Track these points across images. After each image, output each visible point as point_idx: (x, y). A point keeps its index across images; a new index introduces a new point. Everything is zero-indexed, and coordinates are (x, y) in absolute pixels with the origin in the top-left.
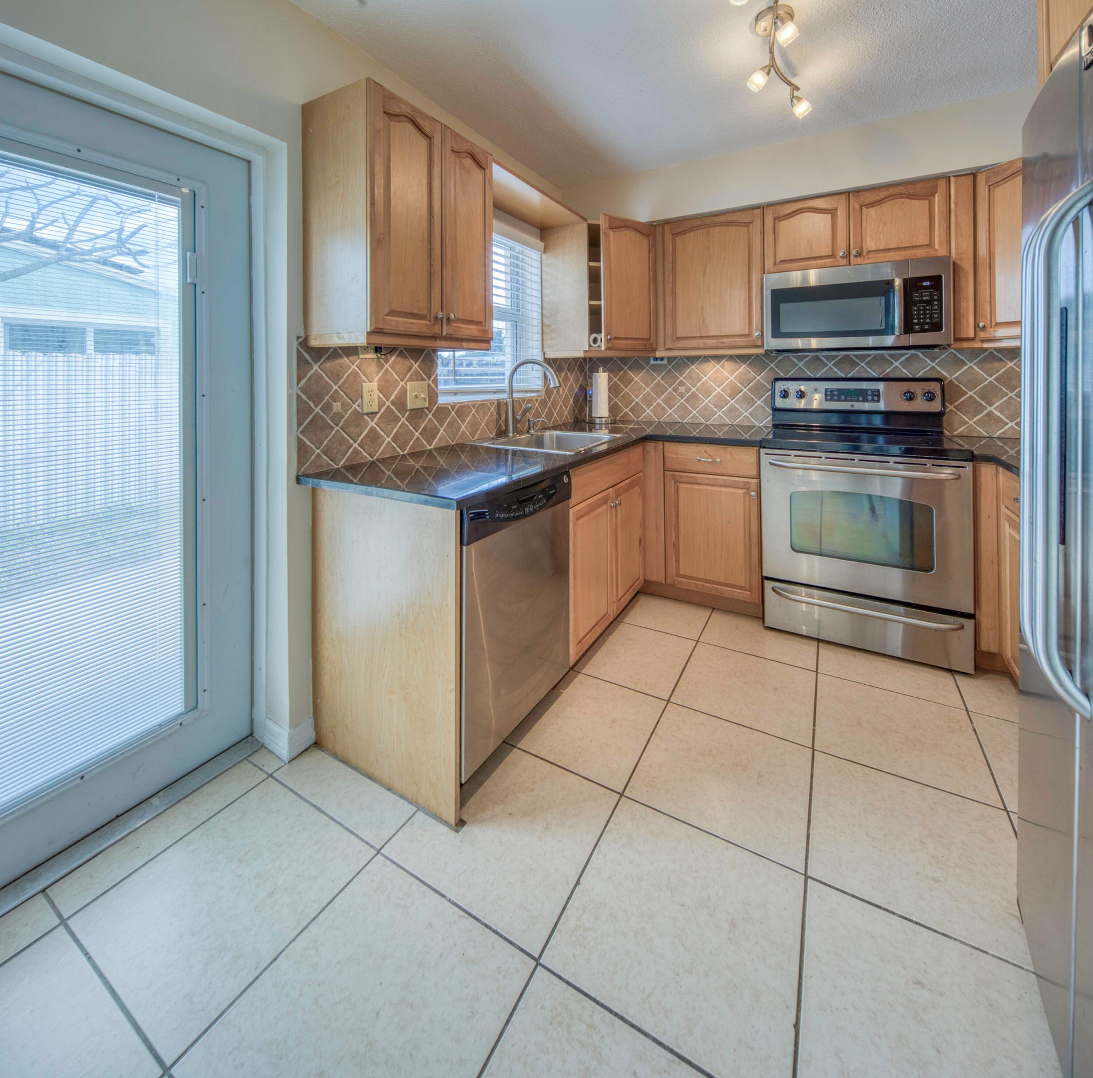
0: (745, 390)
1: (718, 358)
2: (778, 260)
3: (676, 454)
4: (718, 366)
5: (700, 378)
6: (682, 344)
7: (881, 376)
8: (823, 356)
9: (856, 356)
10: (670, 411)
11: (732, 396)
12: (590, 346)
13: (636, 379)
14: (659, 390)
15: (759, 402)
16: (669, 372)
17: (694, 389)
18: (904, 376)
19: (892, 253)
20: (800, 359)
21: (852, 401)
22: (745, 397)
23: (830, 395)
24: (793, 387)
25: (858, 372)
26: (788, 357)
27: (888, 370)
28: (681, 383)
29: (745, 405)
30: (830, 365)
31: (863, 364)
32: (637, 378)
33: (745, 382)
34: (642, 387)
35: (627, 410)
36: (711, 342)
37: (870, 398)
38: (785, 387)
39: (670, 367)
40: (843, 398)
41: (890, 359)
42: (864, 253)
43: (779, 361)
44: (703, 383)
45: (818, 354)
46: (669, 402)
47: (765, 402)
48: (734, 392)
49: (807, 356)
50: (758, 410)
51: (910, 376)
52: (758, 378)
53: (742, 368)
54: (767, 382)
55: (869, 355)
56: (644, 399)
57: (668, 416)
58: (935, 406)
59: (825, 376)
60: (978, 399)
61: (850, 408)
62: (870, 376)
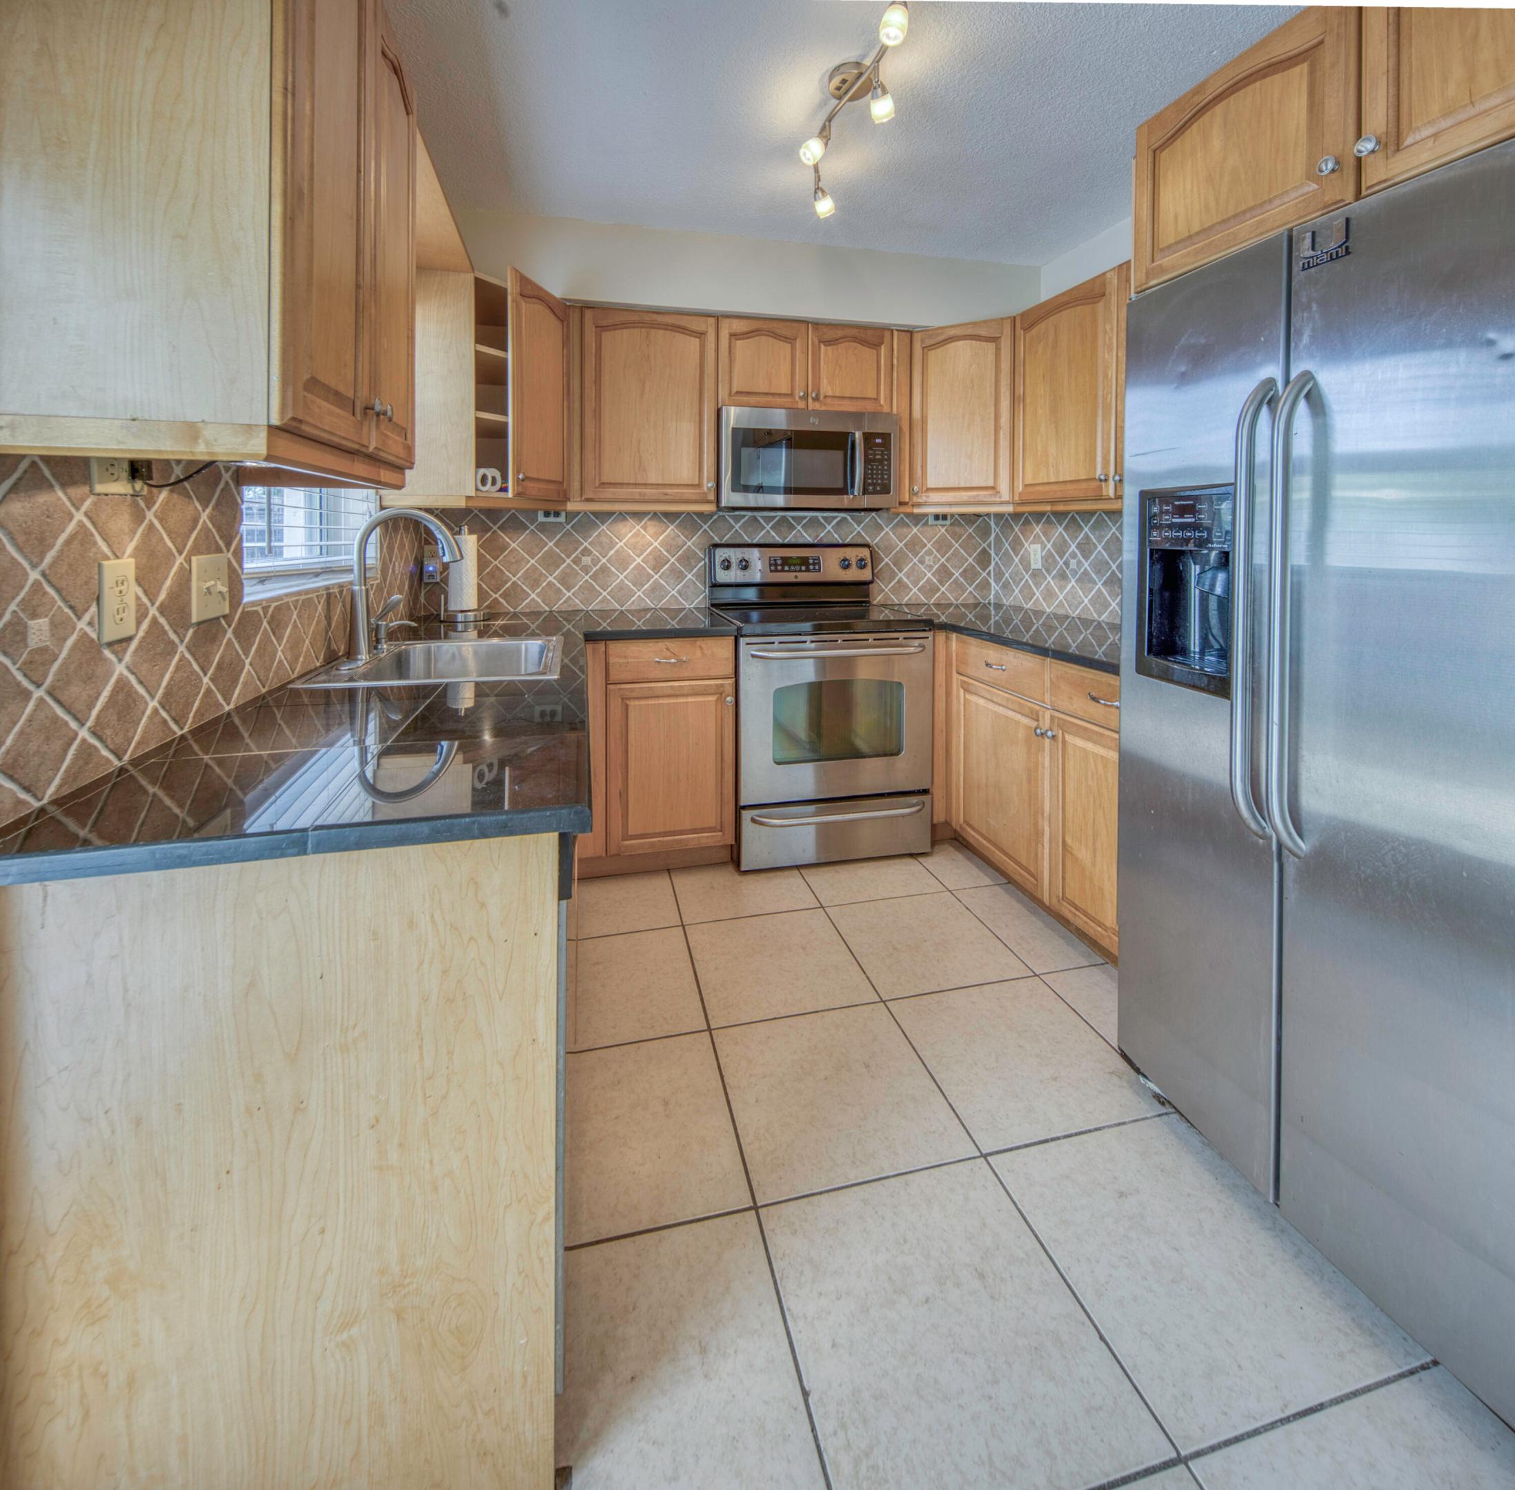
0: (673, 560)
1: (638, 515)
2: (734, 390)
3: (626, 657)
4: (638, 527)
5: (613, 544)
6: (610, 493)
7: (816, 541)
8: (761, 517)
9: (793, 518)
10: (568, 594)
11: (656, 569)
12: (477, 489)
13: (514, 545)
14: (552, 562)
15: (690, 576)
16: (568, 534)
17: (604, 560)
18: (834, 542)
19: (846, 402)
20: (737, 519)
21: (795, 571)
22: (673, 570)
23: (774, 565)
24: (734, 555)
25: (795, 536)
26: (724, 516)
27: (822, 535)
28: (586, 552)
29: (672, 581)
30: (768, 528)
31: (799, 528)
32: (515, 543)
33: (671, 547)
34: (523, 558)
35: (497, 596)
36: (649, 492)
37: (811, 567)
38: (726, 555)
39: (568, 527)
40: (786, 568)
41: (823, 522)
42: (822, 398)
43: (713, 522)
44: (617, 551)
45: (756, 514)
46: (566, 580)
47: (697, 576)
48: (658, 562)
49: (744, 516)
50: (688, 587)
51: (841, 542)
52: (689, 543)
53: (669, 529)
54: (700, 549)
55: (805, 518)
56: (526, 577)
57: (565, 602)
58: (866, 575)
59: (762, 541)
60: (892, 566)
61: (793, 580)
62: (806, 542)
